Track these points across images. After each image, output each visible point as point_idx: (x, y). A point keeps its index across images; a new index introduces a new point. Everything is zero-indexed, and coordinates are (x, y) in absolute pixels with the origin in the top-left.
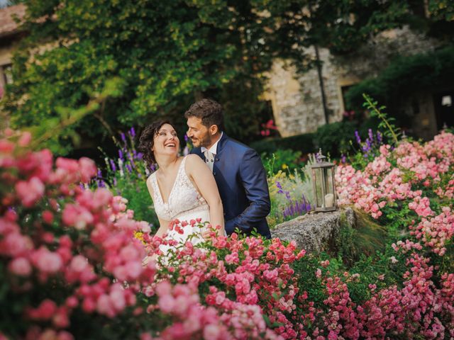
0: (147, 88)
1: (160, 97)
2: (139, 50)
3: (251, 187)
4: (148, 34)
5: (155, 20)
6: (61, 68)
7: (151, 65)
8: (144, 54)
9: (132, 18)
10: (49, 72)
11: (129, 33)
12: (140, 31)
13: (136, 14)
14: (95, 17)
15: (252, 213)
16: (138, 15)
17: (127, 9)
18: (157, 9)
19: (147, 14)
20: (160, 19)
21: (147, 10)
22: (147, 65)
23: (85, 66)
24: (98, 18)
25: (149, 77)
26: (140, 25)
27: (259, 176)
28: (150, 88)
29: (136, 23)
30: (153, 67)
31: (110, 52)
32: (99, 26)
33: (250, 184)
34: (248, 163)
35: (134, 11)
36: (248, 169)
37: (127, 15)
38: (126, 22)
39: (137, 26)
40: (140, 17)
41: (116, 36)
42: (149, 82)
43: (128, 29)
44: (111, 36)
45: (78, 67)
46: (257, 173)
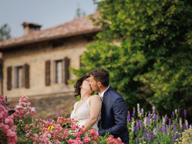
0: (165, 78)
1: (173, 85)
2: (164, 49)
3: (117, 116)
4: (170, 38)
5: (178, 28)
6: (103, 56)
7: (171, 61)
8: (167, 52)
9: (161, 25)
10: (95, 58)
11: (157, 36)
12: (165, 35)
13: (163, 22)
14: (134, 22)
15: (115, 129)
16: (165, 23)
17: (158, 18)
18: (181, 20)
19: (172, 23)
20: (182, 28)
21: (172, 20)
22: (168, 61)
23: (121, 56)
24: (136, 23)
25: (168, 70)
26: (165, 30)
27: (122, 111)
28: (167, 78)
29: (163, 29)
30: (172, 63)
31: (141, 48)
32: (136, 29)
33: (117, 115)
34: (117, 104)
35: (163, 20)
36: (116, 107)
37: (157, 23)
38: (156, 27)
39: (163, 31)
40: (166, 25)
41: (147, 37)
42: (168, 74)
43: (157, 33)
44: (144, 37)
45: (116, 56)
46: (121, 110)
